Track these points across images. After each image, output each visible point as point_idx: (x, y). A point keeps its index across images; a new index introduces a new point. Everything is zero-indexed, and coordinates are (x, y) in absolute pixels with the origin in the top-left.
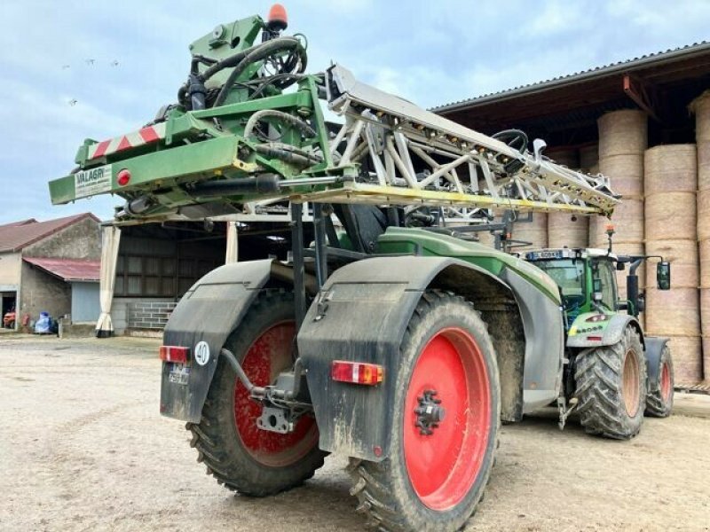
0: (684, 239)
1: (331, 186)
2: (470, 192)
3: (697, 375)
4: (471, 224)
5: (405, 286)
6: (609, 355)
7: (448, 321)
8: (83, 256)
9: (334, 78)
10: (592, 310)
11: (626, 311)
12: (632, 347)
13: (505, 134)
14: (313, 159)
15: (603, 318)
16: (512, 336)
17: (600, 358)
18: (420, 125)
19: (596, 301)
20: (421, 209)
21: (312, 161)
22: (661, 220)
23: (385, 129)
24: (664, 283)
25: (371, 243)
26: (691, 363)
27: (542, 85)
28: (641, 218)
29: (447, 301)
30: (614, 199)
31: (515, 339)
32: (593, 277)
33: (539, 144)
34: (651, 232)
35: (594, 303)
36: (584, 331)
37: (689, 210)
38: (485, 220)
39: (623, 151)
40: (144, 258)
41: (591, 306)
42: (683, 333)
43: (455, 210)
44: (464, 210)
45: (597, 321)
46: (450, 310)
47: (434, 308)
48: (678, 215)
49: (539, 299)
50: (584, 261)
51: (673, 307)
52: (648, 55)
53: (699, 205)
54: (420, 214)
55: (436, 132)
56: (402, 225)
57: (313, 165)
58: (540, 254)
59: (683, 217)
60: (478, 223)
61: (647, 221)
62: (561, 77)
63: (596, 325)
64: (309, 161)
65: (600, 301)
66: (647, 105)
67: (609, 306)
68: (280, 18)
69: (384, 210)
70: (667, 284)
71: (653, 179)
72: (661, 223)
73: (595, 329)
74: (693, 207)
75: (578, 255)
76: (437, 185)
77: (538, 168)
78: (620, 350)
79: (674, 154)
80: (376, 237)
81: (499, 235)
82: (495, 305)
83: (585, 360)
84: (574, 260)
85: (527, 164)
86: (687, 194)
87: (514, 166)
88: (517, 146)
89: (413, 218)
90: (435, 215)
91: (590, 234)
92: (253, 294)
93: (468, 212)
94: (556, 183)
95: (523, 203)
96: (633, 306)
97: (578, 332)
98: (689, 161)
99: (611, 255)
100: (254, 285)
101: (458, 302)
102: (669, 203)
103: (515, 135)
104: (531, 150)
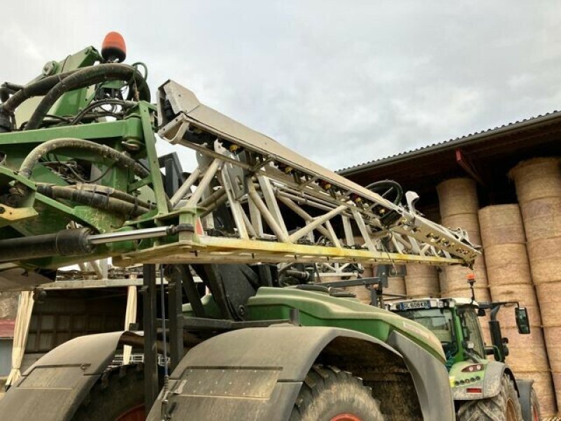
0: (523, 283)
1: (161, 240)
2: (346, 247)
3: (553, 408)
4: (343, 278)
5: (277, 375)
6: (491, 408)
7: (335, 409)
8: (4, 315)
9: (168, 97)
10: (465, 360)
11: (492, 356)
12: (509, 396)
13: (379, 185)
14: (143, 205)
15: (479, 367)
16: (405, 411)
17: (482, 411)
18: (287, 166)
19: (469, 350)
20: (295, 265)
21: (140, 208)
22: (499, 267)
23: (244, 169)
24: (523, 328)
25: (241, 306)
26: (545, 397)
27: (390, 159)
28: (483, 266)
29: (332, 383)
30: (476, 251)
31: (409, 415)
32: (461, 324)
33: (411, 196)
34: (493, 278)
35: (466, 352)
36: (462, 382)
37: (523, 259)
38: (356, 274)
39: (460, 211)
40: (58, 316)
41: (464, 354)
42: (535, 369)
43: (328, 265)
44: (337, 265)
45: (474, 371)
46: (337, 394)
47: (318, 395)
48: (514, 263)
49: (428, 362)
50: (451, 309)
51: (523, 346)
52: (473, 134)
53: (530, 254)
54: (294, 271)
55: (307, 175)
56: (276, 285)
57: (142, 213)
58: (409, 305)
59: (518, 264)
60: (349, 277)
61: (488, 269)
62: (405, 153)
63: (473, 375)
64: (136, 208)
65: (472, 349)
66: (475, 173)
67: (479, 352)
68: (117, 46)
69: (256, 268)
70: (527, 328)
71: (488, 233)
72: (501, 271)
73: (473, 380)
74: (526, 256)
75: (446, 305)
76: (311, 238)
77: (414, 220)
78: (502, 402)
79: (503, 213)
80: (246, 301)
81: (375, 289)
82: (384, 375)
83: (468, 413)
84: (442, 310)
85: (403, 215)
86: (518, 245)
87: (391, 218)
88: (391, 198)
89: (287, 275)
90: (310, 271)
91: (441, 281)
92: (90, 382)
93: (340, 266)
94: (428, 236)
95: (400, 256)
96: (499, 351)
97: (457, 383)
98: (516, 217)
99: (475, 303)
100: (92, 370)
101: (345, 381)
102: (503, 252)
103: (389, 185)
104: (404, 202)
